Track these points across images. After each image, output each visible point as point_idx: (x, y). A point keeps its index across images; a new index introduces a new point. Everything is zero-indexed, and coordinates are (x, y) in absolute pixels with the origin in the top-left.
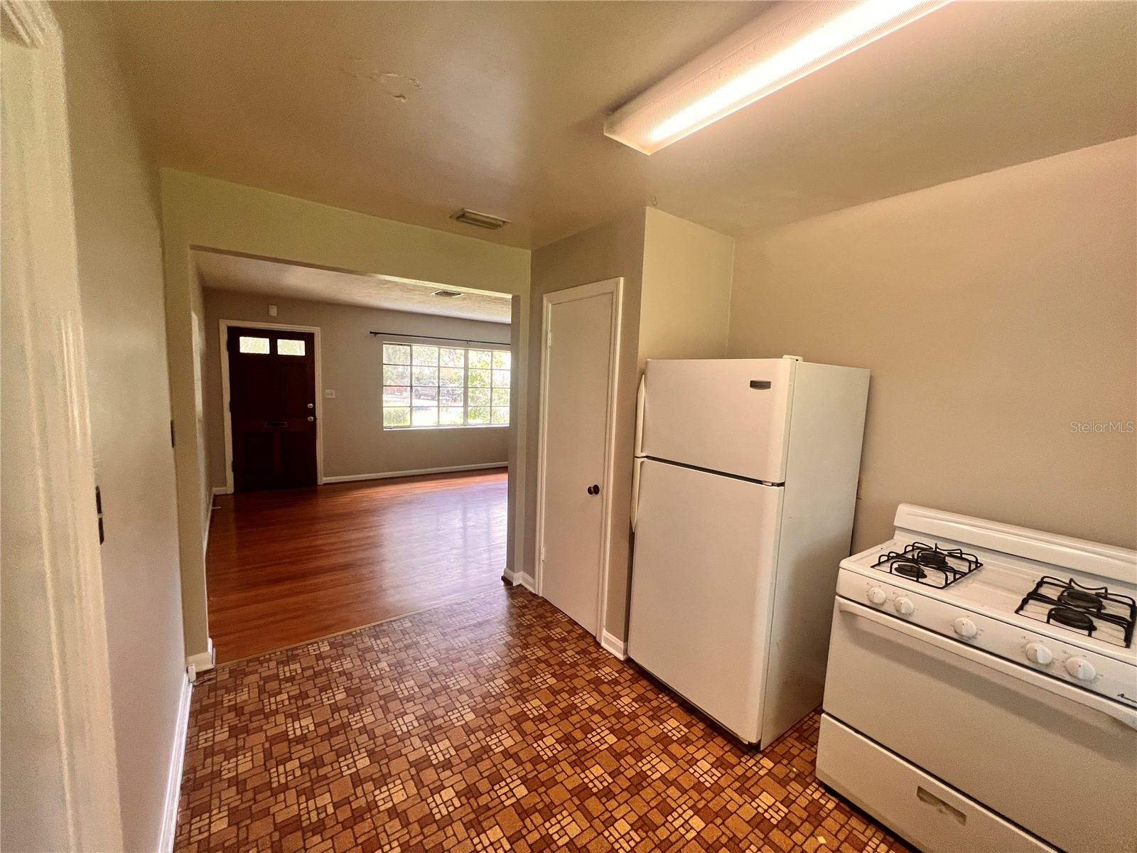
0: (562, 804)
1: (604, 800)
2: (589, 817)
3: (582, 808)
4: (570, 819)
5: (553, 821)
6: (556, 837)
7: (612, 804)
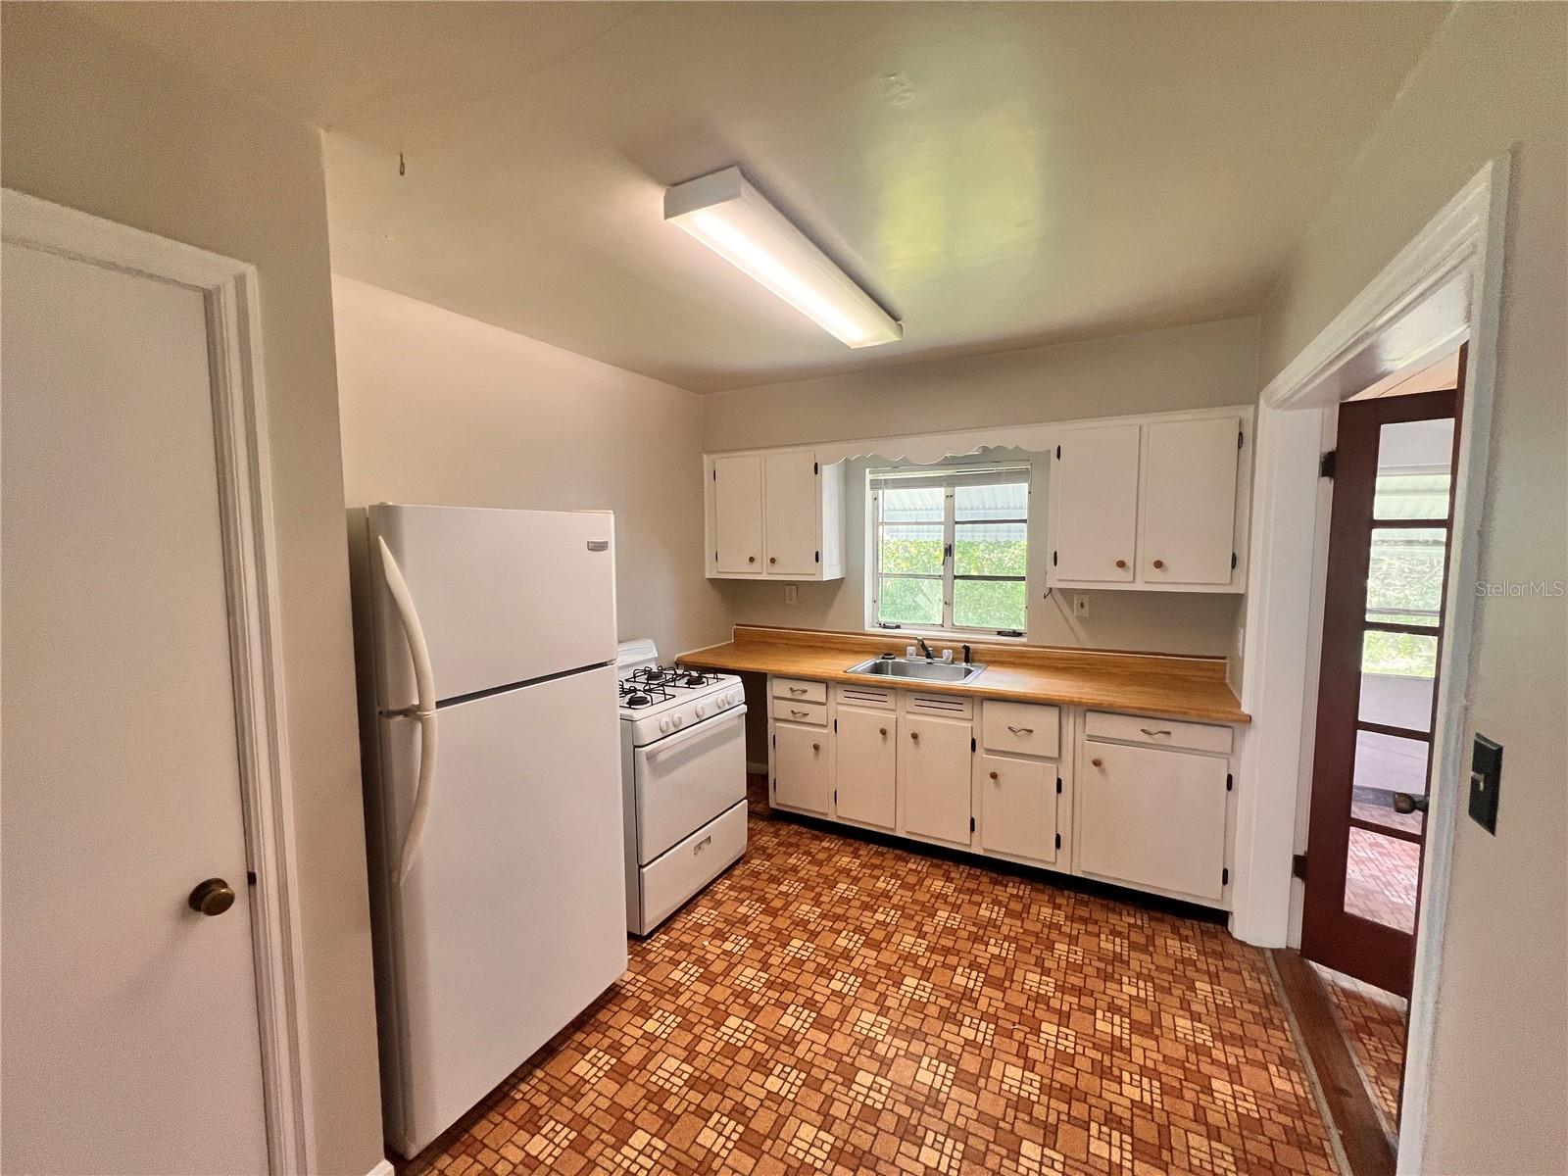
0: (781, 1160)
1: (749, 1114)
2: (780, 1122)
3: (774, 1134)
4: (796, 1142)
5: (809, 1160)
6: (827, 1148)
7: (749, 1102)
